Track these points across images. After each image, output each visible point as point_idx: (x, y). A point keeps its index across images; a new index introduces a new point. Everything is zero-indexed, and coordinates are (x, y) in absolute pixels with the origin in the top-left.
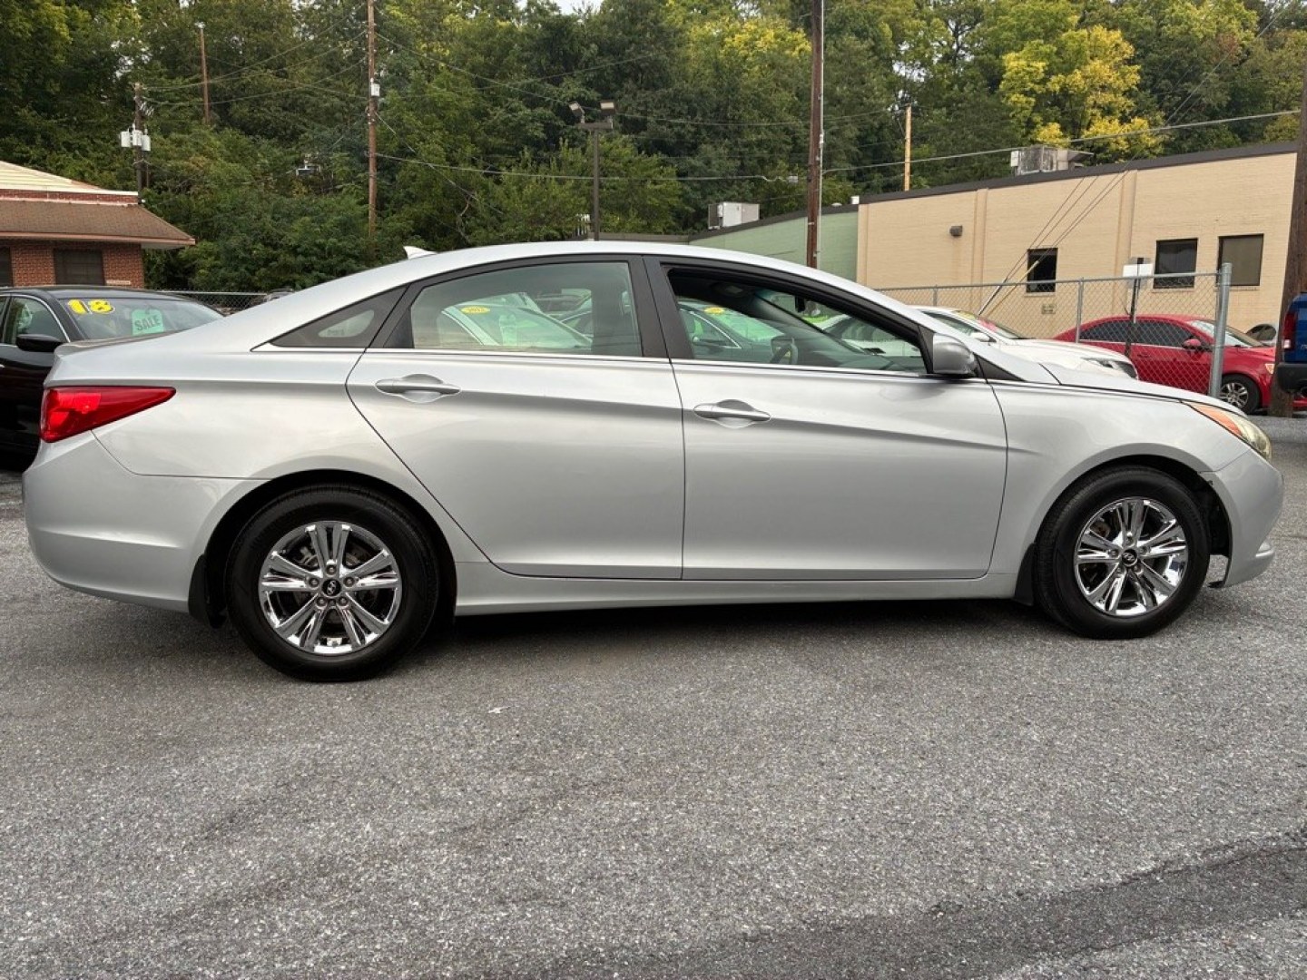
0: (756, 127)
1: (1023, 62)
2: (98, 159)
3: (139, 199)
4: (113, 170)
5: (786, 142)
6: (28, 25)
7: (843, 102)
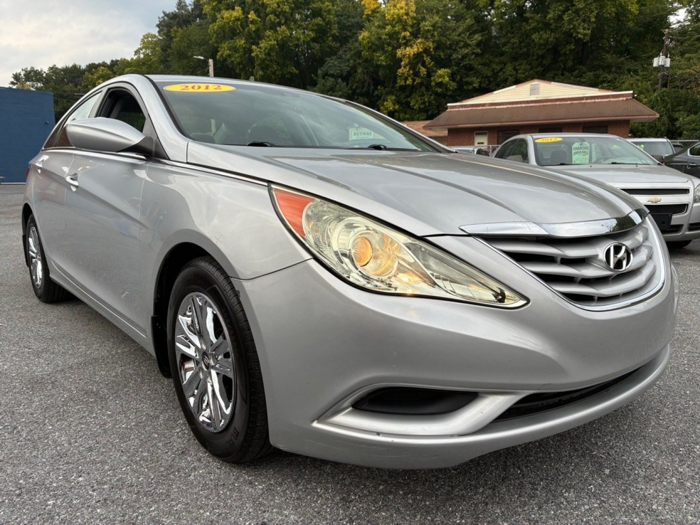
2: (643, 75)
3: (633, 94)
4: (650, 80)
6: (613, 9)
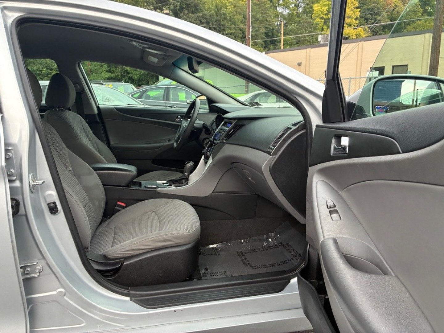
0: (230, 28)
1: (319, 7)
5: (240, 34)
7: (260, 20)
